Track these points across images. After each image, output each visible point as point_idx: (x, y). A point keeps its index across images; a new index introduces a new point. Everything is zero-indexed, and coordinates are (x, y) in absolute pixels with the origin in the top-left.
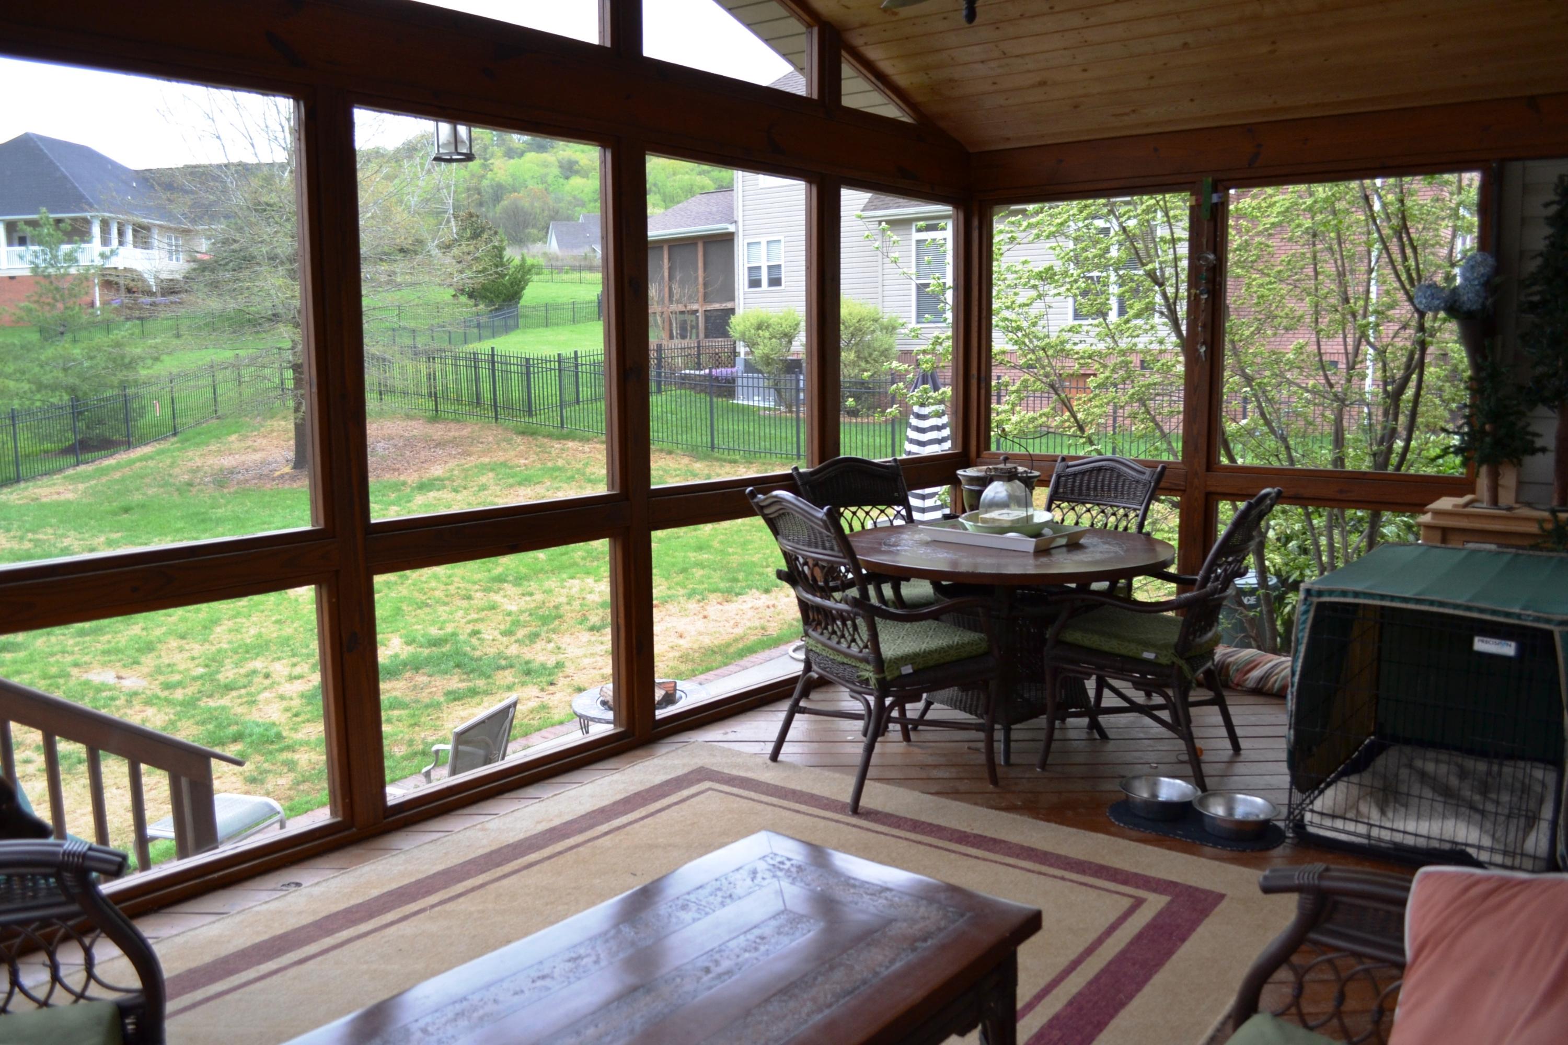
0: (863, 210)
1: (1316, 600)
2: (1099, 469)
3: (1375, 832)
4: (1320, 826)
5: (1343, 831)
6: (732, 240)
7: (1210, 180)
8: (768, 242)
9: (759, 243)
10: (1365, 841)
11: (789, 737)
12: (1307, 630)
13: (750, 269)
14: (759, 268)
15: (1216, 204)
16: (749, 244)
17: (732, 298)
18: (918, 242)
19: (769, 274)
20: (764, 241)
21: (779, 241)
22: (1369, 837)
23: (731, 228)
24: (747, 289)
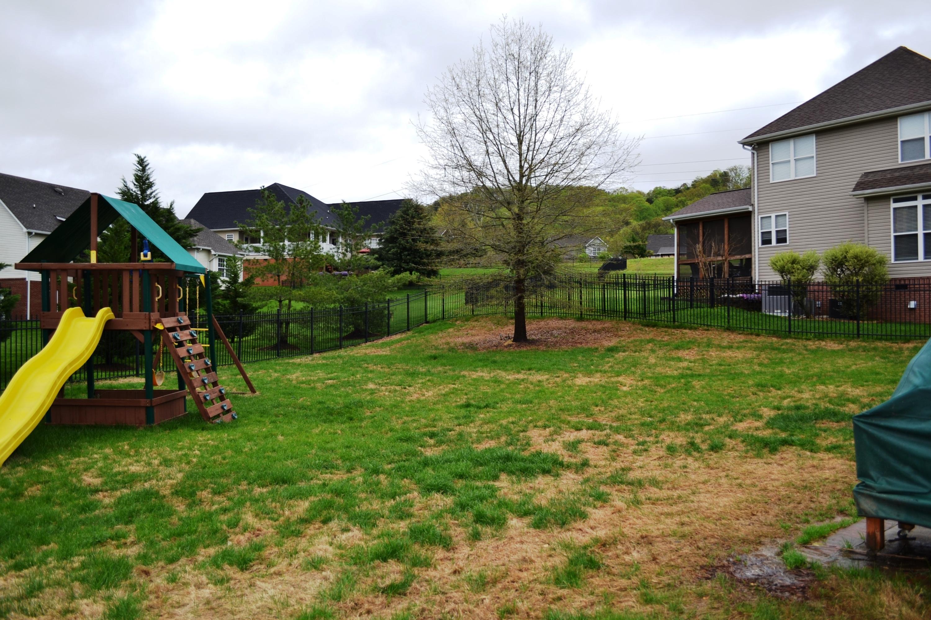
0: (853, 191)
6: (750, 216)
8: (777, 216)
9: (770, 217)
13: (762, 233)
14: (770, 232)
16: (762, 218)
17: (750, 252)
18: (895, 209)
19: (777, 235)
20: (773, 216)
21: (785, 215)
23: (750, 209)
24: (760, 246)
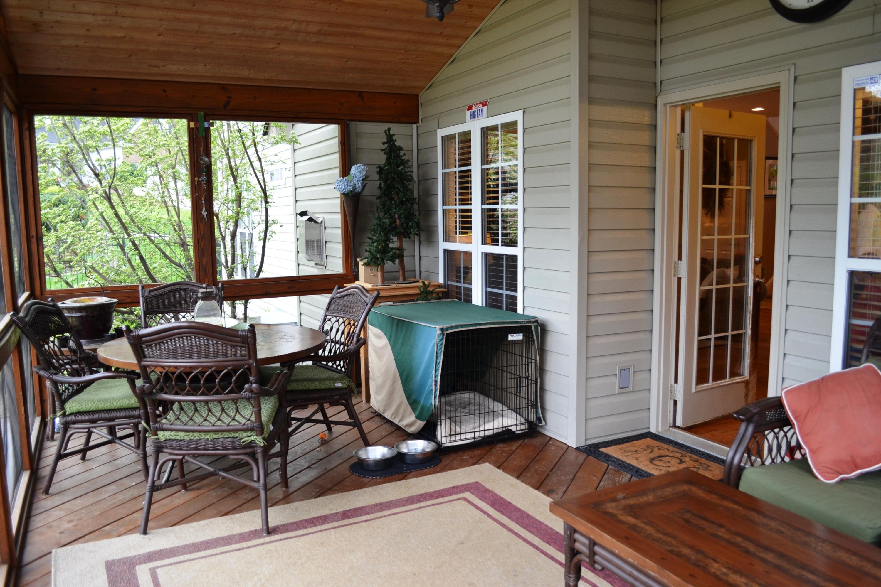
1: (445, 333)
2: (175, 291)
3: (477, 434)
4: (456, 441)
5: (466, 439)
7: (202, 113)
10: (473, 440)
11: (151, 516)
12: (443, 348)
15: (206, 128)
22: (474, 438)
